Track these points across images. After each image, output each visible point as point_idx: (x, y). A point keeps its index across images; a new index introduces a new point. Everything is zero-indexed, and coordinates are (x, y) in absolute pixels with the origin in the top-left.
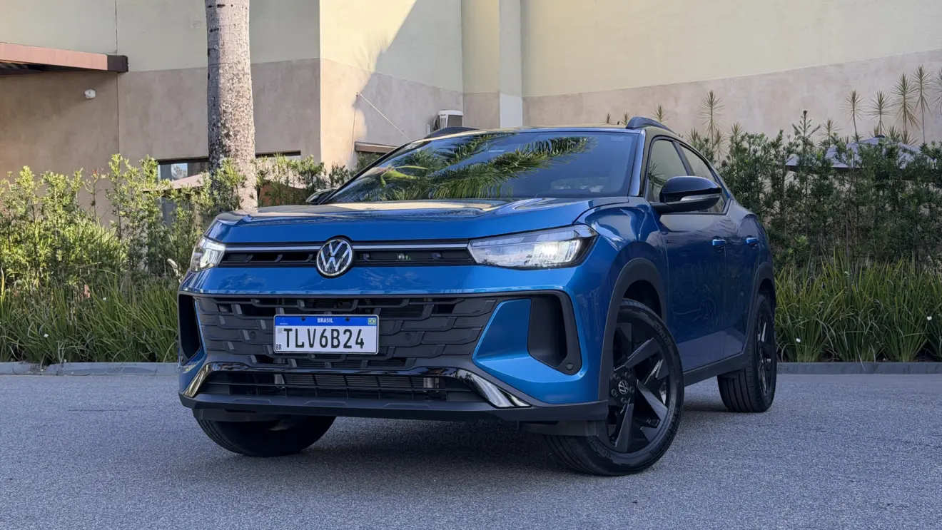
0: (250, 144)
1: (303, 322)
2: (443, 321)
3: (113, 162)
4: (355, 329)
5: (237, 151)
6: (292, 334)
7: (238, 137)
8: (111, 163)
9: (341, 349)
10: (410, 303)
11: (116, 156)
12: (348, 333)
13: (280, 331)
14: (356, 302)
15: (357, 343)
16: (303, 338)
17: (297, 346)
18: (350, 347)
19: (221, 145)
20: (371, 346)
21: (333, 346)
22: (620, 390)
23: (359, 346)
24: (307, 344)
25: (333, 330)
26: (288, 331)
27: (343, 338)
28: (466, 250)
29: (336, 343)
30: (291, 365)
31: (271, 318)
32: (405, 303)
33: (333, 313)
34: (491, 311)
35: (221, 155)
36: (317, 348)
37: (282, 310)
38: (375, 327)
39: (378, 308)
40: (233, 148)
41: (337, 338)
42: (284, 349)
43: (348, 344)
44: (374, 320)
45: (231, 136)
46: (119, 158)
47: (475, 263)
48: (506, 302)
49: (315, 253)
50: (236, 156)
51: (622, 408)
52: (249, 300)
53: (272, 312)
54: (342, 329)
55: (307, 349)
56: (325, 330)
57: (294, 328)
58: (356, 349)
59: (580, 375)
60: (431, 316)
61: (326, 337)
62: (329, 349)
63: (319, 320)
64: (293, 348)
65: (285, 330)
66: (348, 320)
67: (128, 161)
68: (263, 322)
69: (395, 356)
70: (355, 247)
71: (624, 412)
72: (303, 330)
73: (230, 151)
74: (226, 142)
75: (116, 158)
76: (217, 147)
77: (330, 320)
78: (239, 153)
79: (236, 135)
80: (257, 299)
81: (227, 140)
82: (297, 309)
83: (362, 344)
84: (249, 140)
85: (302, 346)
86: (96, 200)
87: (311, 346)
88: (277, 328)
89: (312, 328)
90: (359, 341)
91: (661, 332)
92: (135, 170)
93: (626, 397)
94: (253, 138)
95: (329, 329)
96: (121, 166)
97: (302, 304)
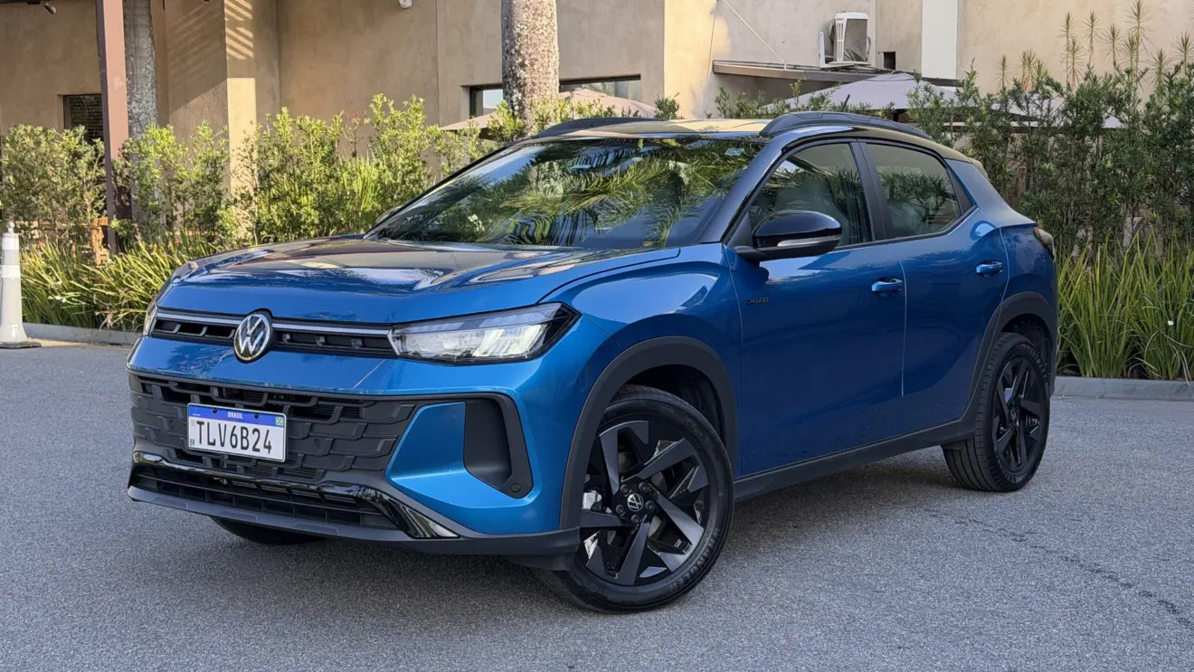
0: (552, 75)
1: (214, 414)
2: (351, 428)
3: (375, 103)
4: (263, 429)
5: (533, 83)
6: (204, 427)
7: (535, 67)
8: (372, 106)
9: (249, 452)
10: (320, 403)
11: (378, 96)
12: (256, 433)
13: (193, 421)
14: (265, 396)
15: (265, 447)
16: (215, 436)
17: (209, 443)
18: (258, 450)
19: (516, 79)
20: (278, 453)
21: (243, 448)
22: (629, 506)
23: (267, 450)
24: (218, 442)
25: (242, 428)
26: (201, 423)
27: (252, 438)
28: (385, 338)
29: (245, 445)
30: (206, 465)
31: (184, 405)
32: (312, 403)
33: (246, 407)
34: (410, 416)
35: (515, 91)
36: (228, 449)
37: (197, 398)
38: (282, 429)
39: (288, 405)
40: (529, 81)
41: (246, 438)
42: (197, 446)
43: (257, 447)
44: (281, 420)
45: (526, 66)
46: (382, 99)
47: (395, 357)
48: (426, 407)
49: (235, 328)
50: (532, 91)
51: (634, 529)
52: (166, 382)
53: (186, 399)
54: (251, 427)
55: (217, 448)
56: (235, 427)
57: (205, 420)
58: (263, 454)
59: (528, 500)
60: (339, 421)
61: (236, 436)
62: (238, 451)
63: (230, 415)
64: (204, 446)
65: (199, 423)
66: (256, 417)
67: (392, 102)
68: (179, 410)
69: (304, 465)
70: (275, 325)
71: (636, 532)
72: (214, 423)
73: (525, 84)
74: (521, 73)
75: (378, 99)
76: (510, 80)
77: (240, 416)
78: (536, 87)
79: (532, 65)
80: (175, 381)
81: (522, 71)
82: (210, 397)
83: (269, 447)
84: (551, 70)
85: (213, 444)
86: (357, 150)
87: (222, 445)
88: (191, 419)
89: (223, 423)
90: (267, 444)
91: (696, 431)
92: (399, 114)
93: (640, 514)
94: (557, 67)
95: (239, 425)
96: (385, 108)
97: (215, 393)
